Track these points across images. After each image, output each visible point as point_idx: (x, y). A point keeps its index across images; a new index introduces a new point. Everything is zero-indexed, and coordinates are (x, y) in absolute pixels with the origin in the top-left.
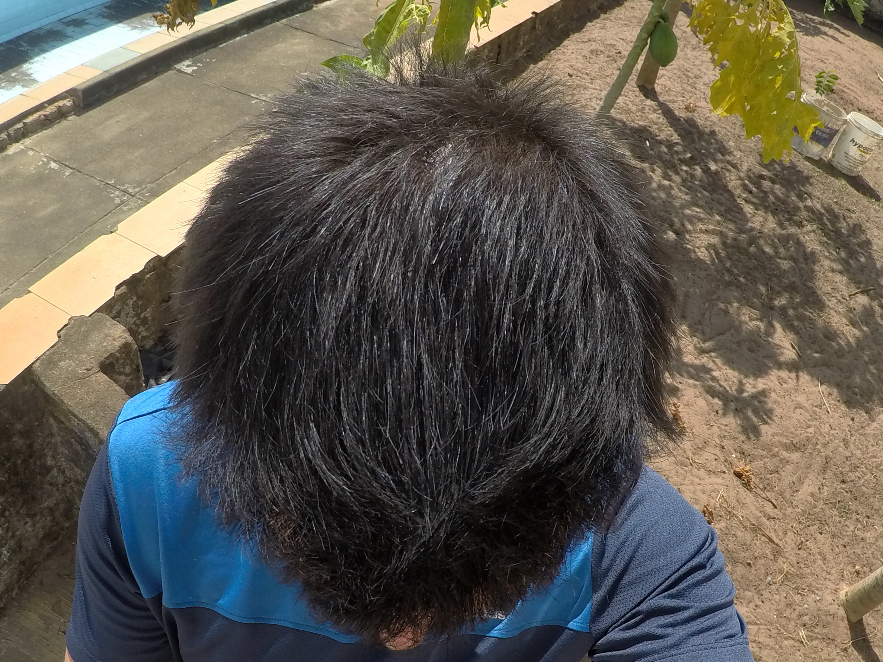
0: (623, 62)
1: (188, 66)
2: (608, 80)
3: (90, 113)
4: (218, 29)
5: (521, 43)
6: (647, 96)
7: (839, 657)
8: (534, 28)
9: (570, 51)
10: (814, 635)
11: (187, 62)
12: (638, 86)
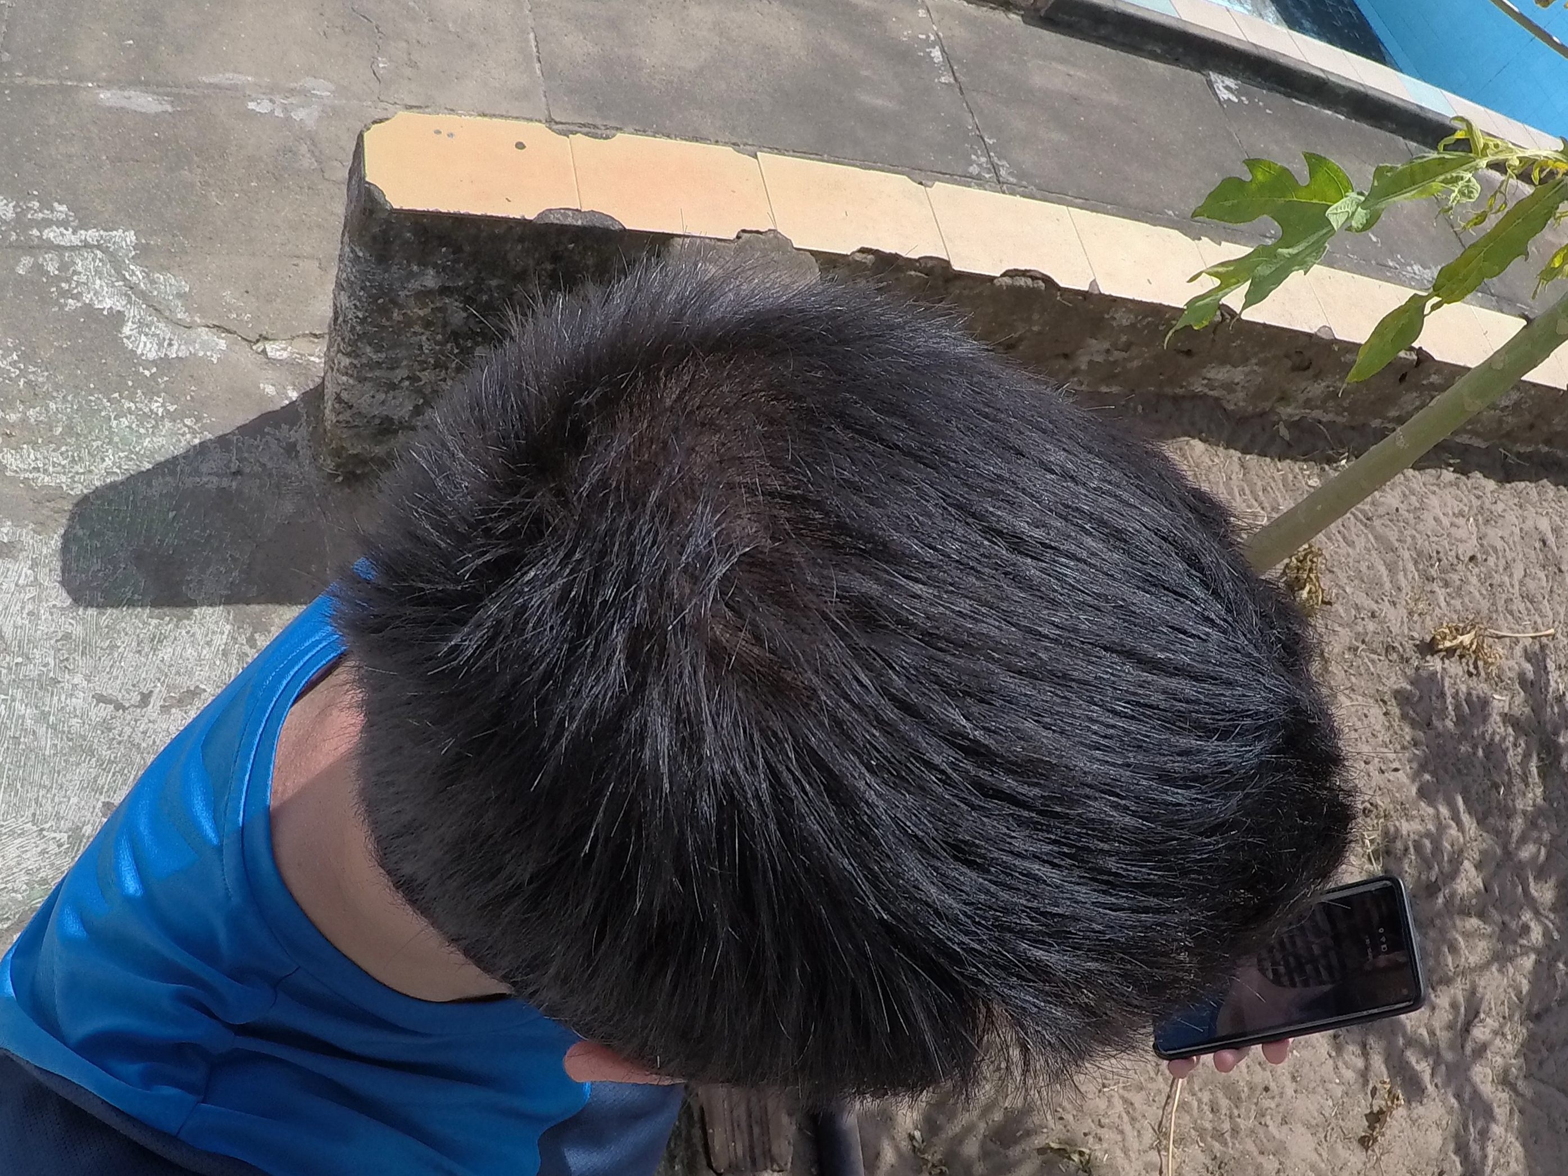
1: (1227, 88)
3: (1045, 33)
4: (1312, 75)
11: (1230, 82)
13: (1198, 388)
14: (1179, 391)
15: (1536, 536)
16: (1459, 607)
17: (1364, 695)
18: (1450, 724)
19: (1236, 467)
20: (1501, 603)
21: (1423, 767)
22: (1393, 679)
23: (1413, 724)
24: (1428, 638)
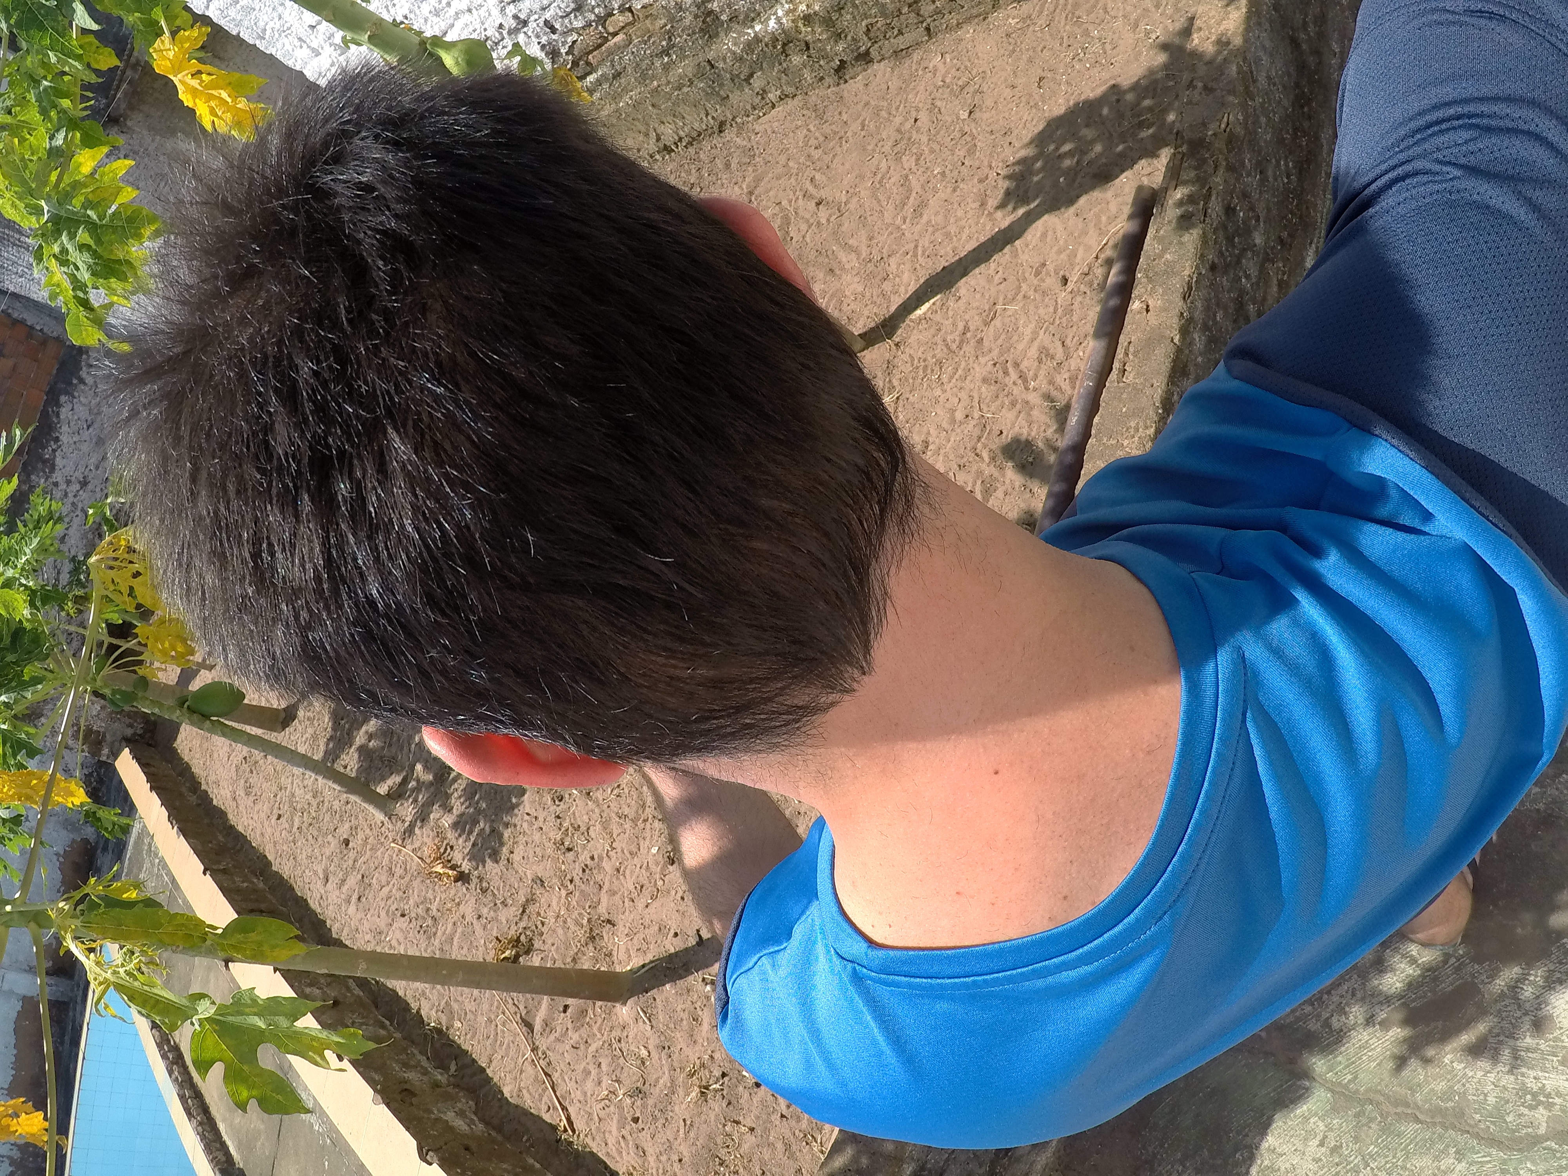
0: (257, 752)
2: (279, 768)
5: (245, 885)
6: (293, 717)
7: (907, 350)
8: (224, 871)
9: (251, 822)
10: (887, 385)
12: (283, 729)
13: (481, 1126)
14: (493, 1133)
15: (361, 905)
16: (430, 891)
17: (517, 872)
18: (482, 824)
19: (494, 1064)
20: (407, 879)
21: (513, 807)
22: (494, 871)
23: (501, 836)
24: (459, 883)
